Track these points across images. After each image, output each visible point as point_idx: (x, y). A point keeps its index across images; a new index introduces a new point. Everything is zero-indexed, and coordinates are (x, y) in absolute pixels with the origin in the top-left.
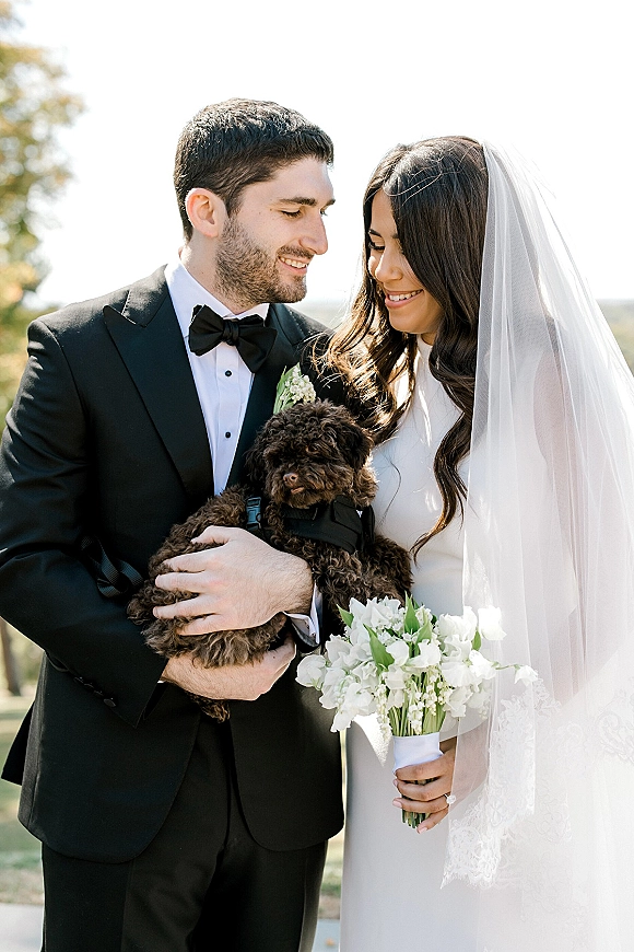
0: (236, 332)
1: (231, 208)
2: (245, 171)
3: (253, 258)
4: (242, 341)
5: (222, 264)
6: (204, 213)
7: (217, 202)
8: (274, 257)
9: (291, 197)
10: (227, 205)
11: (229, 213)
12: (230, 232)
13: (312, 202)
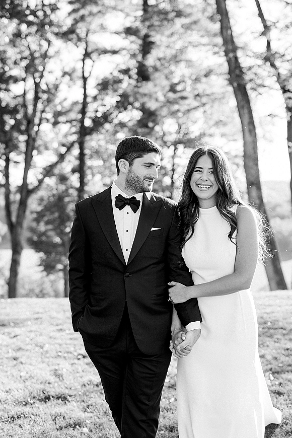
0: (129, 202)
1: (131, 164)
2: (135, 155)
3: (136, 179)
4: (131, 204)
5: (127, 181)
6: (123, 166)
7: (127, 163)
8: (142, 179)
9: (147, 162)
10: (130, 164)
11: (130, 166)
12: (130, 171)
13: (154, 164)
